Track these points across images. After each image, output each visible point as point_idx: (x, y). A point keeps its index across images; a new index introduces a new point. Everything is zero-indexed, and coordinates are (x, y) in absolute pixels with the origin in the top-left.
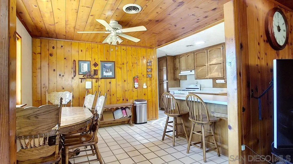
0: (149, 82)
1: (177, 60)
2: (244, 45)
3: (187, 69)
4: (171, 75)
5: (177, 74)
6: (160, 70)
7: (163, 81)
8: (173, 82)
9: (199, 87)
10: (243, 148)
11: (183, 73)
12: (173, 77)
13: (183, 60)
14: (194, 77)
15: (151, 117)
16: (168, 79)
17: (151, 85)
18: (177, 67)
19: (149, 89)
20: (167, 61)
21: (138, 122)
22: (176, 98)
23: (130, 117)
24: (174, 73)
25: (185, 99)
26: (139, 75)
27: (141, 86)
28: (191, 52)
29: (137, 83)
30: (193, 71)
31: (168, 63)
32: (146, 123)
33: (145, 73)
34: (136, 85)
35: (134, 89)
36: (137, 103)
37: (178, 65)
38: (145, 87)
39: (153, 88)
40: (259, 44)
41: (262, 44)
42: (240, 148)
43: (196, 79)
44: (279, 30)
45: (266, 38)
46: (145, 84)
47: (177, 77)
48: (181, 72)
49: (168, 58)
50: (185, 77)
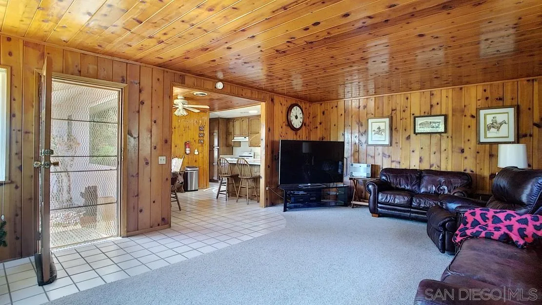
0: (200, 149)
1: (231, 123)
2: (271, 129)
3: (241, 135)
4: (223, 141)
5: (230, 139)
6: (211, 134)
7: (214, 147)
8: (225, 149)
9: (252, 155)
10: (267, 189)
11: (237, 139)
12: (225, 142)
13: (237, 124)
14: (248, 144)
15: (201, 185)
16: (220, 145)
17: (203, 151)
18: (230, 131)
19: (201, 155)
20: (219, 123)
21: (189, 189)
22: (230, 162)
23: (182, 183)
24: (227, 139)
25: (236, 162)
26: (192, 140)
27: (192, 152)
28: (246, 117)
29: (189, 149)
30: (247, 138)
31: (221, 126)
32: (197, 190)
33: (197, 138)
34: (188, 152)
35: (186, 156)
36: (188, 169)
37: (231, 130)
38: (196, 153)
39: (205, 154)
40: (282, 127)
41: (284, 127)
42: (265, 189)
43: (250, 146)
44: (296, 117)
45: (287, 123)
46: (196, 150)
47: (230, 144)
48: (235, 138)
49: (220, 120)
50: (239, 144)
